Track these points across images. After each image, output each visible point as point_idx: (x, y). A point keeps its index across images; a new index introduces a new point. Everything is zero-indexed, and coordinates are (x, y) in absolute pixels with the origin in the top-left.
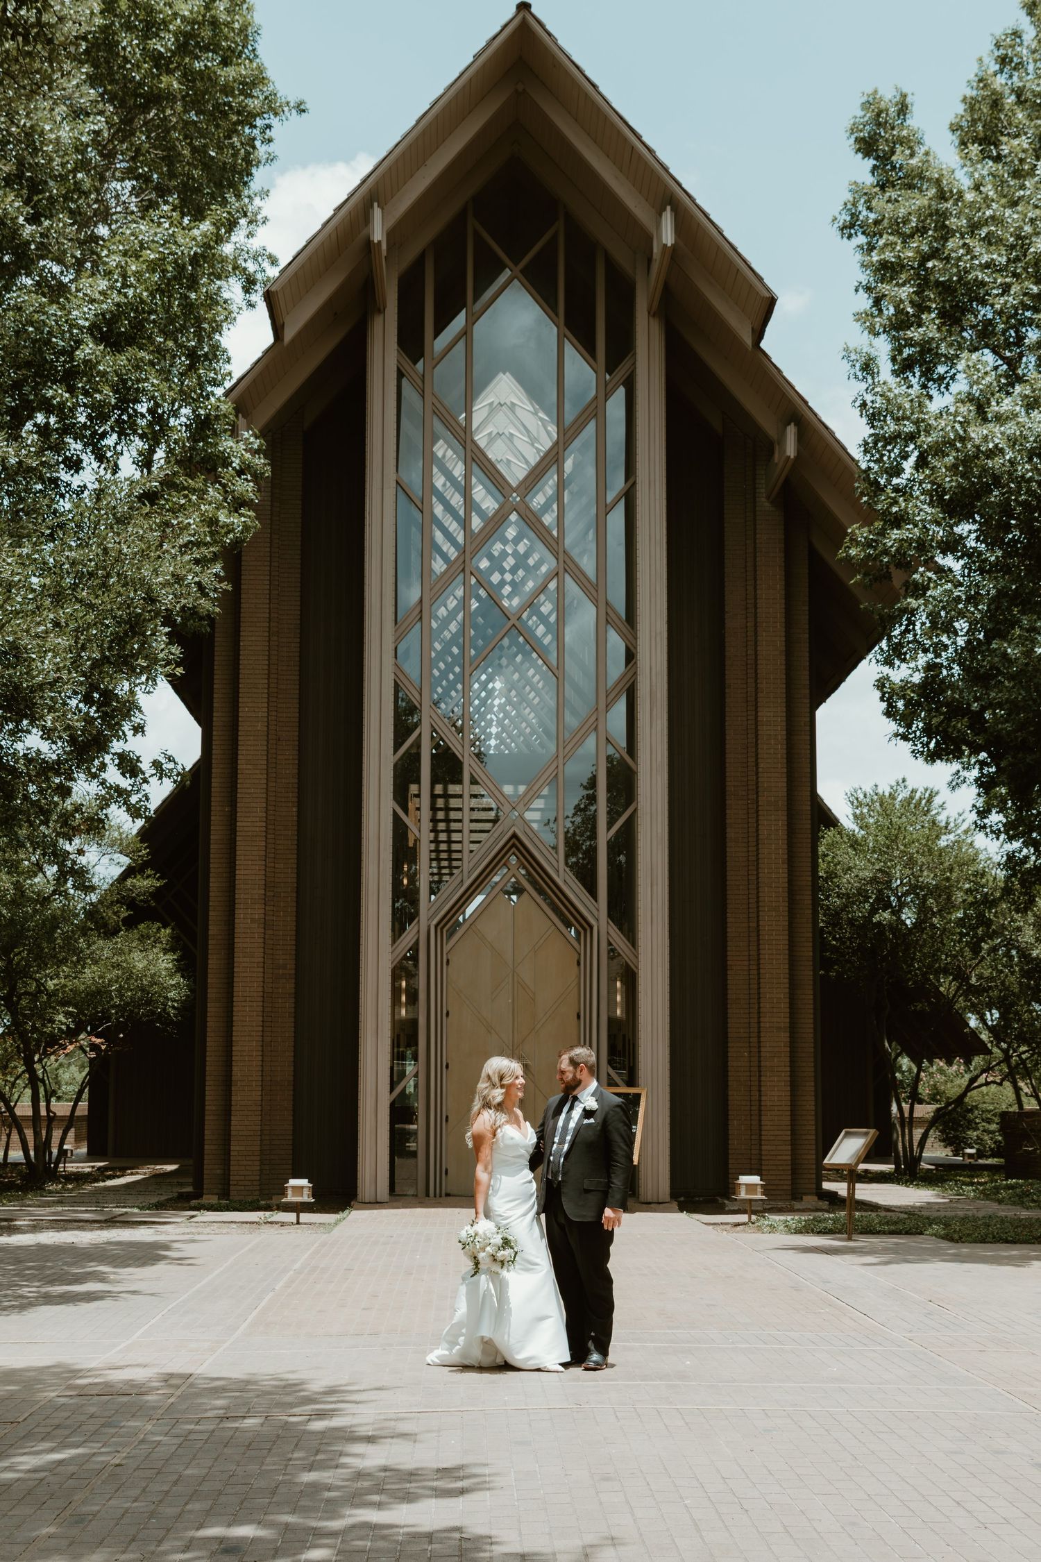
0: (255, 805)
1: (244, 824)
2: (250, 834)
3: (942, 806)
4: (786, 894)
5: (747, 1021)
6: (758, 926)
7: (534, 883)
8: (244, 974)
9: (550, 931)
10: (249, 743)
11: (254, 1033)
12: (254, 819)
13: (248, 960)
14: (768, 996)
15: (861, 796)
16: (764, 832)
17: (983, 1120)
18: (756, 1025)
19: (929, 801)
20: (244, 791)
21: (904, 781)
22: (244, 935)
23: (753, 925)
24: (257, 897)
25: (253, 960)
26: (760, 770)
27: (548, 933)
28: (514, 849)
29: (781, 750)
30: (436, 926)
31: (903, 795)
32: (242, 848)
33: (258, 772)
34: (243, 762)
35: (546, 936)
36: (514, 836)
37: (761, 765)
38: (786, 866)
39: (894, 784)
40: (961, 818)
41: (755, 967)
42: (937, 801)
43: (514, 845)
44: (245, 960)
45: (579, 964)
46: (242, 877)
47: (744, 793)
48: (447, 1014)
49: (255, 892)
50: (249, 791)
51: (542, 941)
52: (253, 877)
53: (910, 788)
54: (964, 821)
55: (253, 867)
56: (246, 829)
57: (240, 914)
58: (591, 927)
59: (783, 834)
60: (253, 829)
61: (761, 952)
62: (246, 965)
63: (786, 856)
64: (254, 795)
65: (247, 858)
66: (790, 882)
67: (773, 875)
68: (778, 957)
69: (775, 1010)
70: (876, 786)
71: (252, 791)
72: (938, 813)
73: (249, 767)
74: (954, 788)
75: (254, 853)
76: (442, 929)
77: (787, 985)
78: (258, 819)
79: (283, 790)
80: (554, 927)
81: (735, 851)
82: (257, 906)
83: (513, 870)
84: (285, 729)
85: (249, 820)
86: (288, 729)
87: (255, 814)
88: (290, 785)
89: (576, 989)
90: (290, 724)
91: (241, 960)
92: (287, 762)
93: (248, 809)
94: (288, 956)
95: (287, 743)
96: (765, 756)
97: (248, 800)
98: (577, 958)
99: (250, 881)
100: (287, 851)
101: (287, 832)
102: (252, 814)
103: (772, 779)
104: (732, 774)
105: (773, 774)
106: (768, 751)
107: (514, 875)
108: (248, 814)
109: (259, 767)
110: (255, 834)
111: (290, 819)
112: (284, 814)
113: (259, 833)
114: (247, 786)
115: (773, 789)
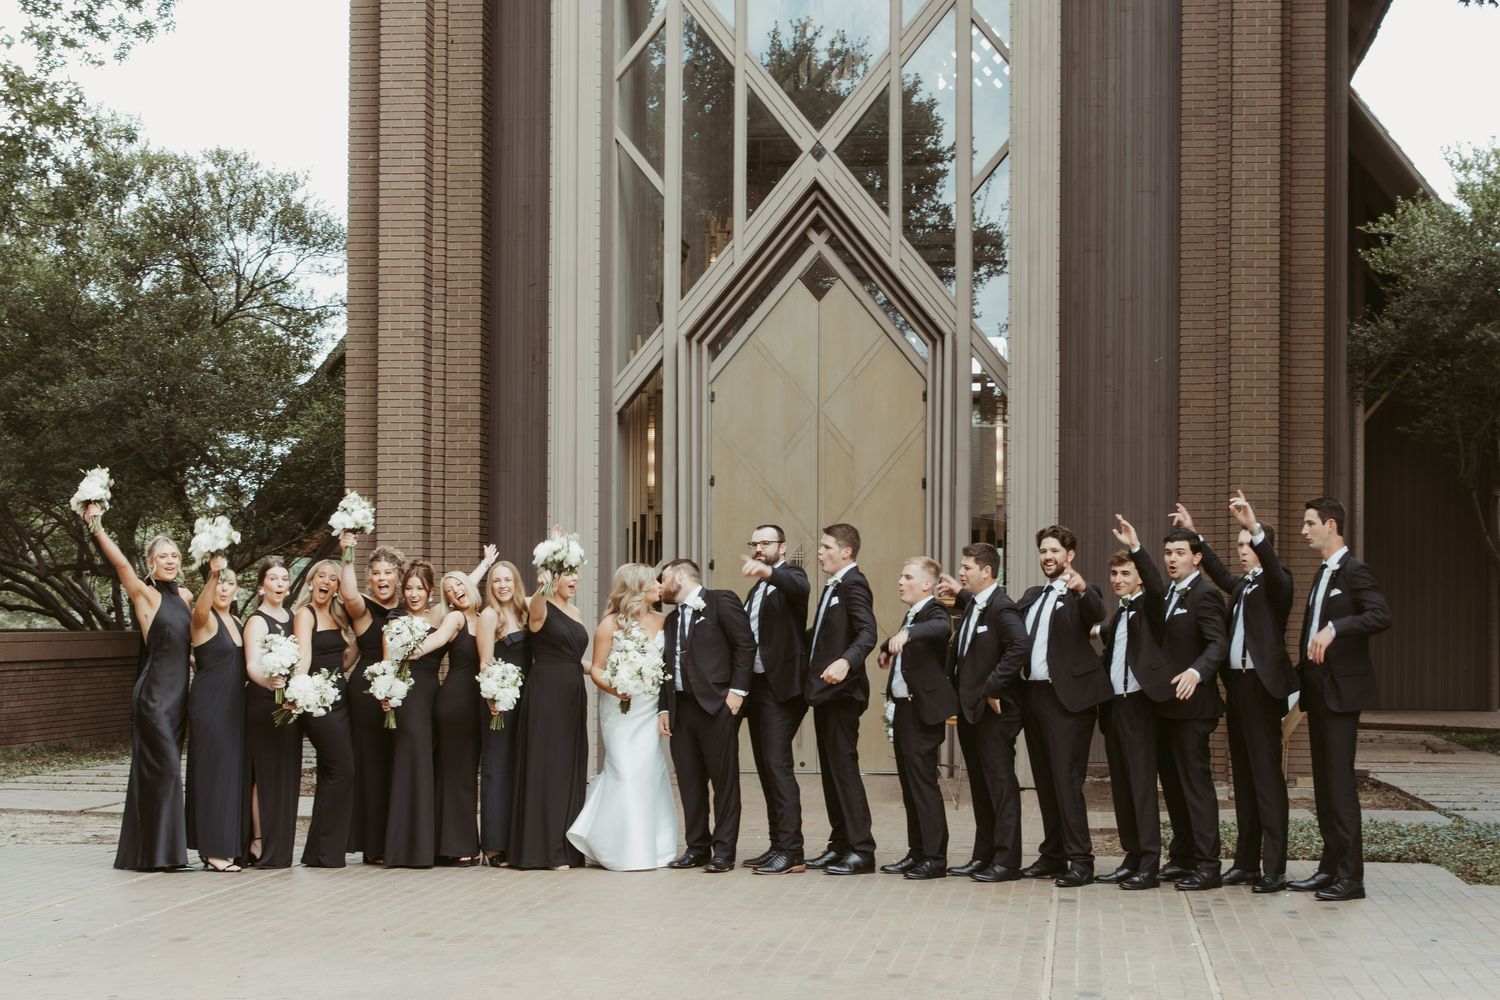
0: (407, 147)
1: (390, 178)
2: (400, 193)
4: (1277, 279)
5: (1210, 491)
6: (1229, 333)
7: (851, 264)
8: (394, 419)
9: (880, 343)
10: (398, 45)
11: (411, 513)
12: (406, 170)
13: (398, 395)
14: (1243, 448)
16: (1241, 175)
20: (392, 124)
22: (393, 357)
23: (1222, 332)
24: (412, 294)
25: (407, 396)
26: (1237, 70)
27: (876, 348)
28: (817, 210)
29: (1272, 35)
30: (689, 337)
32: (388, 216)
33: (411, 92)
34: (388, 77)
35: (871, 353)
36: (816, 186)
37: (1238, 62)
38: (1277, 231)
41: (1225, 402)
43: (816, 202)
44: (394, 396)
45: (924, 397)
46: (390, 263)
47: (1212, 112)
48: (712, 482)
49: (411, 286)
50: (398, 124)
51: (865, 360)
52: (406, 263)
55: (408, 247)
56: (394, 186)
57: (386, 324)
58: (942, 335)
59: (1272, 179)
60: (407, 185)
61: (1234, 376)
62: (397, 404)
63: (1277, 216)
64: (406, 131)
65: (395, 232)
66: (1284, 260)
67: (1256, 248)
68: (1261, 384)
69: (1255, 473)
71: (404, 123)
73: (397, 85)
75: (409, 224)
76: (700, 341)
77: (1276, 431)
78: (412, 170)
79: (459, 124)
80: (885, 338)
81: (1195, 210)
82: (413, 310)
83: (819, 243)
84: (461, 24)
85: (399, 170)
86: (467, 24)
87: (408, 162)
88: (471, 116)
89: (920, 440)
90: (470, 16)
91: (390, 395)
92: (465, 78)
93: (395, 155)
94: (469, 392)
95: (467, 47)
96: (1245, 46)
97: (396, 139)
98: (922, 390)
99: (402, 271)
100: (467, 223)
101: (465, 192)
102: (403, 162)
103: (1256, 86)
104: (1193, 81)
105: (1258, 78)
106: (1251, 38)
107: (819, 253)
108: (397, 163)
109: (413, 85)
110: (408, 193)
111: (471, 169)
112: (461, 162)
113: (416, 193)
114: (396, 115)
115: (1259, 102)
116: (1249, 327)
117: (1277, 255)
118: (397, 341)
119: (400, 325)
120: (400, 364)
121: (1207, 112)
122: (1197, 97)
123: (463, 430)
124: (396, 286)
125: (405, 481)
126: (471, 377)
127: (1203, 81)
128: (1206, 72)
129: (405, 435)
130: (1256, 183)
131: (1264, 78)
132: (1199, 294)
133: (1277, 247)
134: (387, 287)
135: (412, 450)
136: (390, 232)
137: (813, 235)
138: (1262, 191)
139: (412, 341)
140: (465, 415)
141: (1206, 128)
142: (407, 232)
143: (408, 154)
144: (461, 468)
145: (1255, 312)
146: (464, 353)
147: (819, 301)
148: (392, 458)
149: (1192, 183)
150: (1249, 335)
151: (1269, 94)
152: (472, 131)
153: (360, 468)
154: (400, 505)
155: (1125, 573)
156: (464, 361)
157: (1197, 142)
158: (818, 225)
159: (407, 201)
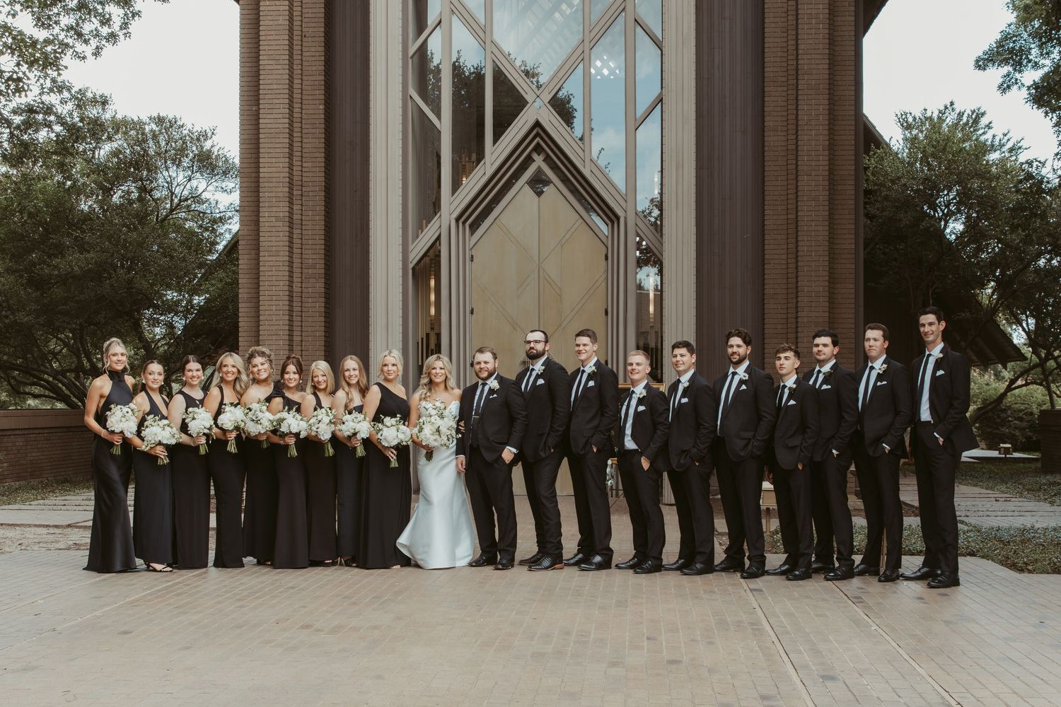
0: (277, 101)
1: (267, 121)
2: (273, 131)
3: (989, 126)
4: (826, 183)
5: (784, 316)
6: (797, 217)
7: (560, 174)
8: (270, 273)
9: (578, 224)
10: (271, 38)
11: (281, 333)
12: (276, 116)
13: (274, 259)
14: (806, 289)
15: (910, 120)
16: (803, 117)
17: (1015, 419)
18: (794, 320)
19: (976, 121)
20: (268, 87)
21: (952, 104)
22: (269, 234)
23: (792, 216)
24: (281, 195)
25: (278, 259)
26: (800, 52)
27: (575, 226)
28: (538, 139)
29: (823, 30)
30: (457, 220)
31: (950, 119)
32: (266, 145)
33: (279, 67)
34: (265, 57)
35: (573, 230)
36: (537, 124)
37: (801, 47)
38: (826, 153)
39: (942, 108)
40: (1006, 138)
41: (793, 261)
42: (984, 121)
43: (537, 135)
44: (270, 259)
45: (607, 258)
46: (266, 175)
48: (472, 312)
49: (280, 190)
50: (271, 87)
51: (568, 236)
52: (277, 175)
53: (958, 112)
54: (1009, 140)
55: (277, 165)
56: (269, 126)
57: (264, 213)
58: (618, 218)
59: (823, 119)
60: (277, 126)
61: (800, 244)
62: (271, 264)
63: (827, 143)
64: (277, 91)
65: (270, 155)
66: (831, 171)
67: (813, 163)
68: (817, 248)
69: (813, 304)
70: (925, 110)
71: (275, 87)
72: (984, 133)
73: (270, 62)
74: (1004, 91)
75: (279, 150)
76: (464, 223)
77: (827, 278)
78: (281, 116)
79: (310, 88)
80: (581, 221)
81: (774, 140)
82: (282, 204)
83: (539, 161)
84: (311, 25)
85: (272, 116)
86: (314, 25)
87: (278, 111)
88: (317, 83)
89: (604, 284)
90: (316, 20)
91: (267, 259)
92: (313, 59)
93: (271, 106)
94: (317, 256)
95: (313, 39)
96: (806, 37)
97: (270, 96)
98: (605, 252)
99: (274, 180)
100: (314, 150)
101: (314, 131)
102: (275, 111)
103: (813, 62)
104: (772, 59)
105: (814, 56)
106: (809, 31)
107: (539, 167)
108: (271, 111)
109: (281, 62)
110: (278, 131)
111: (317, 116)
112: (311, 112)
113: (283, 130)
114: (270, 82)
115: (814, 72)
116: (809, 213)
117: (827, 168)
118: (272, 224)
119: (273, 214)
120: (274, 239)
121: (780, 79)
122: (775, 69)
123: (314, 280)
124: (270, 190)
125: (278, 312)
126: (318, 247)
127: (778, 59)
128: (780, 54)
129: (277, 283)
130: (813, 122)
131: (817, 56)
132: (776, 193)
133: (827, 163)
134: (264, 190)
135: (281, 293)
136: (266, 155)
137: (535, 156)
138: (817, 127)
139: (281, 224)
140: (315, 271)
141: (780, 89)
142: (277, 155)
143: (277, 106)
144: (313, 305)
145: (813, 203)
146: (314, 232)
147: (539, 197)
148: (269, 298)
149: (771, 123)
150: (809, 218)
151: (821, 66)
152: (317, 92)
153: (247, 305)
154: (274, 328)
155: (786, 358)
156: (314, 237)
157: (775, 98)
158: (538, 149)
159: (277, 136)
